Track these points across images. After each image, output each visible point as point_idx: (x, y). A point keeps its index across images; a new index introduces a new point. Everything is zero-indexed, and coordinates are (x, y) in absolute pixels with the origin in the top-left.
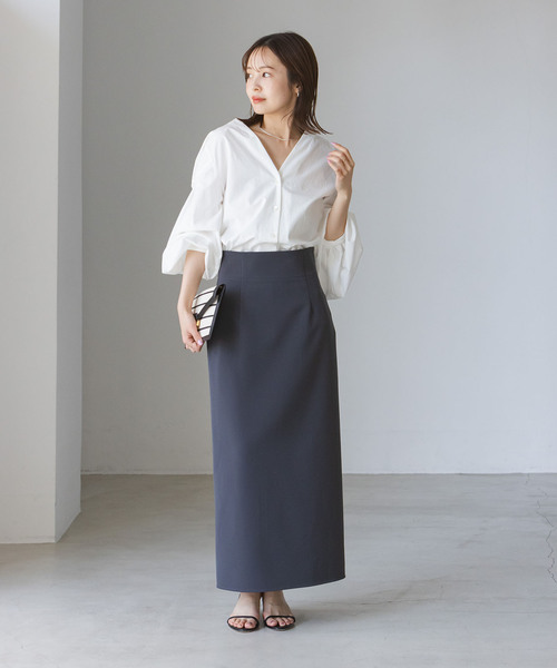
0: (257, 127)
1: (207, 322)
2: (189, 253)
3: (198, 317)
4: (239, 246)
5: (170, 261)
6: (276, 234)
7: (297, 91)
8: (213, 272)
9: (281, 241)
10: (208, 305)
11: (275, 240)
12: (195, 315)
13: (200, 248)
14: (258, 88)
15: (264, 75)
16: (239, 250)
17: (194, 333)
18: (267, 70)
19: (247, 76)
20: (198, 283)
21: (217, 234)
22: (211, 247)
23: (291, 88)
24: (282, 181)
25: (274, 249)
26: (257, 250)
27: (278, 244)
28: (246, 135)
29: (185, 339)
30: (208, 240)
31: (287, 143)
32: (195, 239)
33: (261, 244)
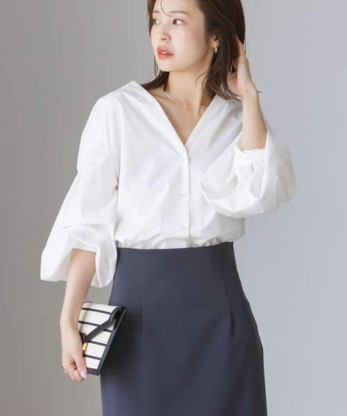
0: (160, 91)
1: (97, 350)
2: (75, 253)
3: (85, 339)
4: (139, 243)
5: (51, 264)
6: (187, 226)
7: (215, 44)
8: (106, 276)
9: (193, 235)
10: (101, 328)
11: (186, 234)
12: (82, 335)
13: (89, 246)
14: (167, 37)
15: (175, 22)
16: (139, 247)
17: (78, 359)
18: (181, 16)
19: (152, 22)
20: (86, 291)
21: (111, 228)
22: (104, 246)
23: (207, 41)
24: (189, 160)
25: (184, 245)
26: (163, 247)
27: (190, 239)
28: (144, 101)
29: (66, 363)
30: (99, 236)
31: (196, 111)
32: (84, 235)
33: (167, 240)
